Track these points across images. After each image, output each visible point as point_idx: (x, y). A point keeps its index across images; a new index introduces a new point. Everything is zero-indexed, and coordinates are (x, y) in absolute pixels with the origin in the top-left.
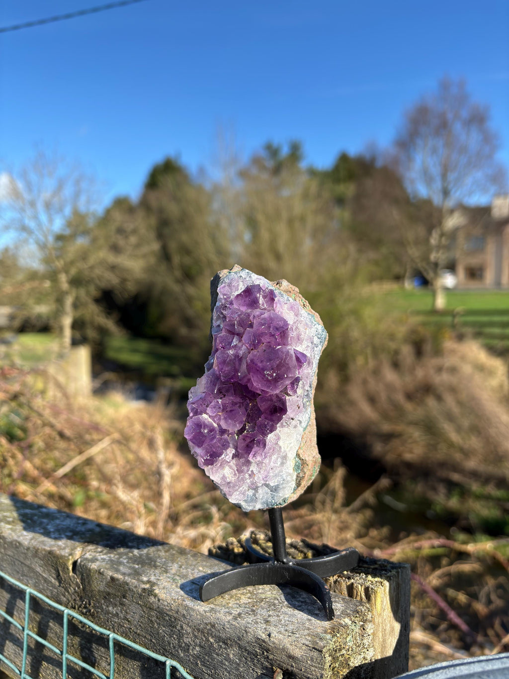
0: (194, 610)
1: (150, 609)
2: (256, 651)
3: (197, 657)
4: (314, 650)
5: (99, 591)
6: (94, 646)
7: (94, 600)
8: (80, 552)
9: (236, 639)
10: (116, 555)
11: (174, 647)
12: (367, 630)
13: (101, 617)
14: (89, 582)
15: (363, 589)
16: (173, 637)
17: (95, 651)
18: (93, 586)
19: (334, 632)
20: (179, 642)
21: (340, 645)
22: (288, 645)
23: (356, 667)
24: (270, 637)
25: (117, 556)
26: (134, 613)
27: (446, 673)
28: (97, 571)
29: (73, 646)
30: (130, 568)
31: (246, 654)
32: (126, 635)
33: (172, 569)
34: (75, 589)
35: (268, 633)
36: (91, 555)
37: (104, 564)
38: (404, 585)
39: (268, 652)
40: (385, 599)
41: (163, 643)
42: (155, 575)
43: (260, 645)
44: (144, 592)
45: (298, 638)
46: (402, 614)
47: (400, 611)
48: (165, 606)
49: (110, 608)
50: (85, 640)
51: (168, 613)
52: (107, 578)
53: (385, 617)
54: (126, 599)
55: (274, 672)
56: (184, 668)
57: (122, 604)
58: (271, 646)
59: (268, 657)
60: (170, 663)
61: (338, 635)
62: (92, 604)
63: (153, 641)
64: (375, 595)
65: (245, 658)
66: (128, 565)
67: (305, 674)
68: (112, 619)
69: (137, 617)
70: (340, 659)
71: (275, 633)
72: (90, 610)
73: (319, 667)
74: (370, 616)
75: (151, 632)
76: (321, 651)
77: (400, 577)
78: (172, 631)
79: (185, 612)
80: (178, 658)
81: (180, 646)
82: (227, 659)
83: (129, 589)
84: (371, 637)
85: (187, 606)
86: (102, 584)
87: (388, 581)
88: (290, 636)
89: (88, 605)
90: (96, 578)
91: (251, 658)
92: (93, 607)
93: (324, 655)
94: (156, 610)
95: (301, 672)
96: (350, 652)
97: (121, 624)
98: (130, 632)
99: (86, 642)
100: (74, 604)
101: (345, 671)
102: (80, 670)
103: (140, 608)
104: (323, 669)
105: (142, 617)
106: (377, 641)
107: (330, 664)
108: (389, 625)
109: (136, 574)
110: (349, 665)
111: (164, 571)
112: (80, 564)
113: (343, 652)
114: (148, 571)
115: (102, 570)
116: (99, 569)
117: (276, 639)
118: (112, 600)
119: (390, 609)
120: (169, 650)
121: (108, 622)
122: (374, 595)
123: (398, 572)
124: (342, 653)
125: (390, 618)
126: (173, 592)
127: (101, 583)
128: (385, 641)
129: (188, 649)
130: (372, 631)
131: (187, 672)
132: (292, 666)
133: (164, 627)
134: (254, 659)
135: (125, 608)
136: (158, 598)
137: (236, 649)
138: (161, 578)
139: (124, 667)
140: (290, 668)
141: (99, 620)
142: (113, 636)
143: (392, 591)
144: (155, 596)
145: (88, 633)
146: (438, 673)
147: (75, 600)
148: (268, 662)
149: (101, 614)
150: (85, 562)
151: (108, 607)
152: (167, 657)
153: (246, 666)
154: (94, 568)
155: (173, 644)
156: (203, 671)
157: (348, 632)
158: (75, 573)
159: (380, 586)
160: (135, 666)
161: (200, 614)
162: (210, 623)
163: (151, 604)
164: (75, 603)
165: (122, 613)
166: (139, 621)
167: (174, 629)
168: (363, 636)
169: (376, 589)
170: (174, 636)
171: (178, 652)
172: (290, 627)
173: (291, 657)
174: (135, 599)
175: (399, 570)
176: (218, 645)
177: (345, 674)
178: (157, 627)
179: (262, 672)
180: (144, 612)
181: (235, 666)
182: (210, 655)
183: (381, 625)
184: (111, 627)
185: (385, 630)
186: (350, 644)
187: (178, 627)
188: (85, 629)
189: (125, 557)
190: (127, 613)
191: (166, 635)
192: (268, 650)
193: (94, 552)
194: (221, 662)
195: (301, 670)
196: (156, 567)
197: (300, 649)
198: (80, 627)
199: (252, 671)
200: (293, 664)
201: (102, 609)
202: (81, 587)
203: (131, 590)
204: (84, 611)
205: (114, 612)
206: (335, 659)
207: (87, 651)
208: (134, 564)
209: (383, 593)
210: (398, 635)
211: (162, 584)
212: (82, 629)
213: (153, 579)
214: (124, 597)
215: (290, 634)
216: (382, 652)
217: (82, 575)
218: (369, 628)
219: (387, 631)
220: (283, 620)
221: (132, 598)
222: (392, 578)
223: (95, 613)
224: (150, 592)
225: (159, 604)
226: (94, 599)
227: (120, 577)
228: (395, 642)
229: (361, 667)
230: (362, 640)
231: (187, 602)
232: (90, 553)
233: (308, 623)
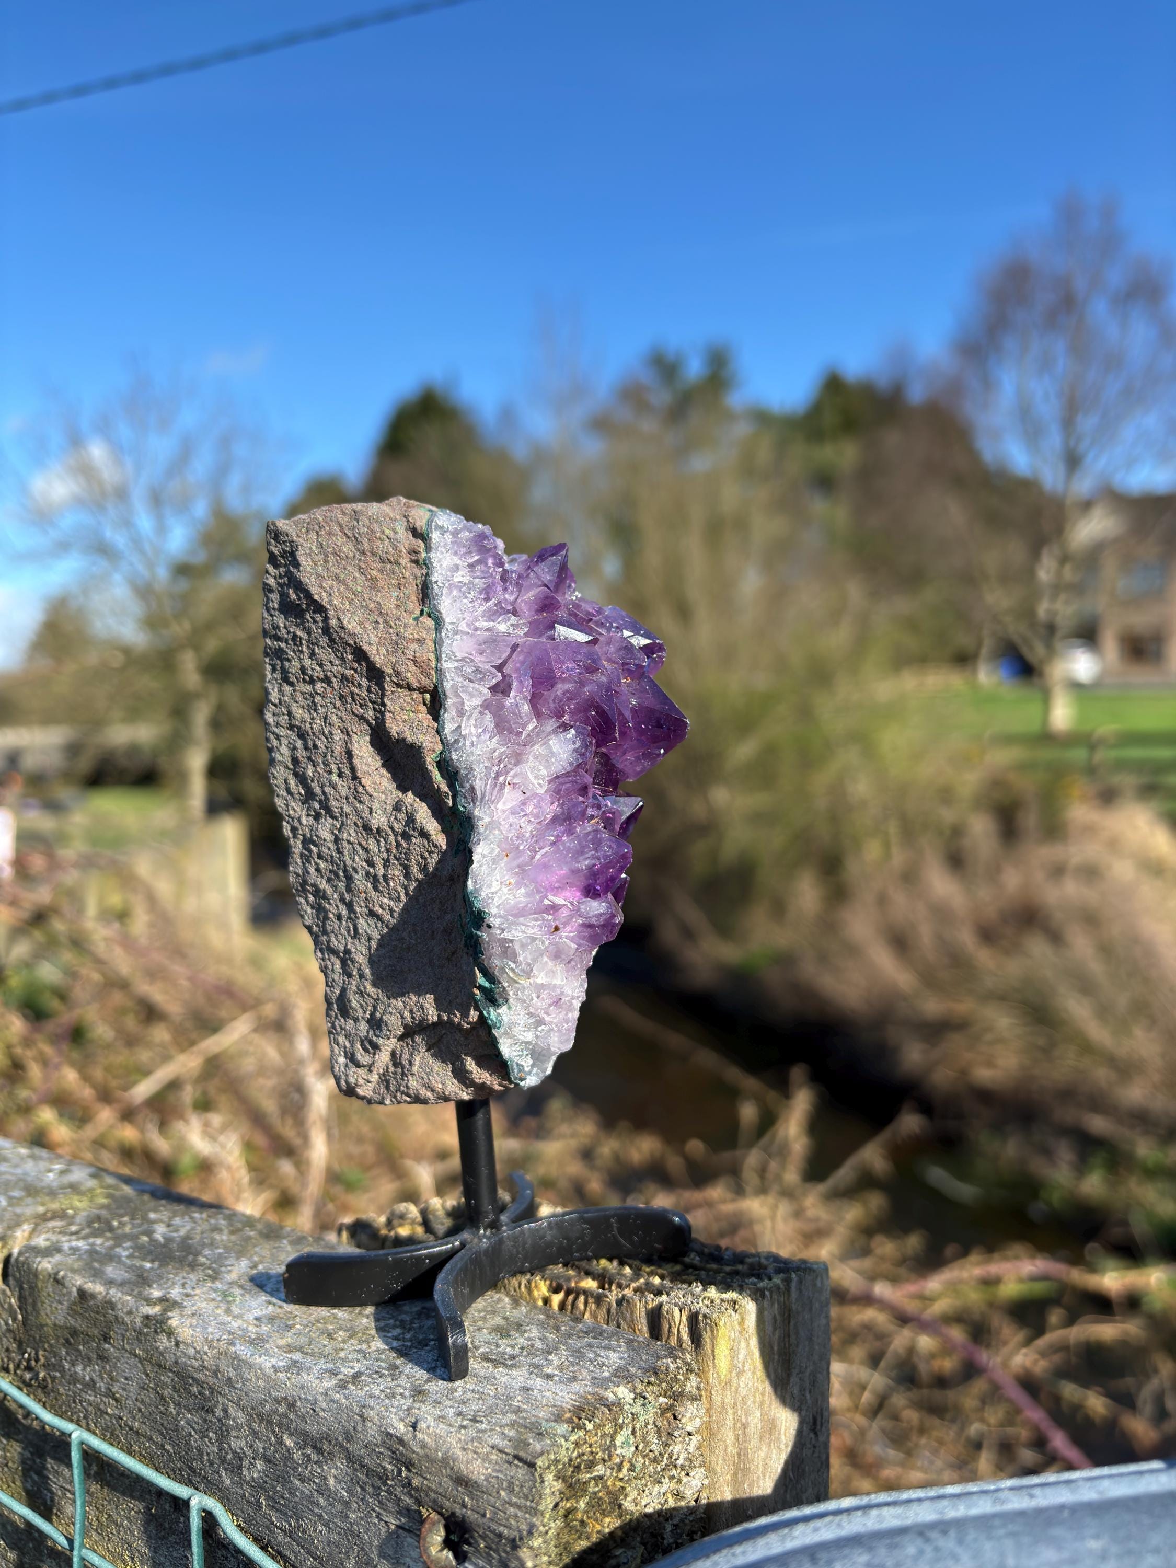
0: (251, 1366)
1: (160, 1366)
2: (383, 1468)
3: (259, 1487)
4: (516, 1462)
5: (55, 1325)
6: (50, 1463)
7: (45, 1350)
8: (26, 1234)
9: (340, 1439)
10: (108, 1239)
11: (212, 1464)
12: (683, 1420)
13: (61, 1390)
14: (34, 1305)
15: (684, 1318)
16: (207, 1436)
17: (51, 1477)
18: (42, 1313)
19: (580, 1419)
20: (220, 1450)
21: (592, 1453)
22: (458, 1452)
23: (647, 1516)
24: (415, 1431)
25: (110, 1243)
26: (126, 1379)
27: (839, 1525)
28: (50, 1276)
29: (7, 1465)
30: (131, 1268)
31: (364, 1477)
32: (112, 1434)
33: (230, 1271)
34: (7, 1324)
35: (413, 1420)
36: (47, 1240)
37: (70, 1260)
38: (807, 1316)
39: (409, 1470)
40: (743, 1344)
41: (186, 1453)
42: (183, 1285)
43: (394, 1453)
44: (147, 1326)
45: (484, 1431)
46: (802, 1390)
47: (794, 1379)
48: (189, 1358)
49: (79, 1369)
50: (31, 1449)
51: (196, 1375)
52: (70, 1293)
53: (743, 1392)
54: (110, 1343)
55: (422, 1521)
56: (232, 1514)
57: (103, 1358)
58: (417, 1454)
59: (409, 1484)
60: (200, 1502)
61: (589, 1426)
62: (42, 1360)
63: (168, 1447)
64: (712, 1331)
65: (361, 1487)
66: (128, 1261)
67: (494, 1526)
68: (84, 1395)
69: (133, 1388)
70: (592, 1488)
71: (430, 1419)
72: (37, 1374)
73: (526, 1507)
74: (694, 1385)
75: (162, 1425)
76: (532, 1465)
77: (794, 1294)
78: (205, 1421)
79: (232, 1373)
80: (220, 1490)
81: (223, 1460)
82: (323, 1490)
83: (116, 1318)
84: (695, 1440)
85: (236, 1357)
86: (61, 1309)
87: (756, 1300)
88: (464, 1427)
89: (33, 1363)
90: (49, 1295)
91: (373, 1486)
92: (44, 1365)
93: (541, 1476)
94: (171, 1371)
95: (485, 1520)
96: (625, 1471)
97: (102, 1407)
98: (120, 1426)
99: (32, 1454)
100: (6, 1360)
101: (610, 1524)
102: (22, 1526)
103: (139, 1365)
104: (534, 1512)
105: (144, 1389)
106: (720, 1451)
107: (557, 1499)
108: (758, 1414)
109: (142, 1280)
110: (620, 1506)
111: (210, 1276)
112: (17, 1259)
113: (600, 1470)
114: (172, 1276)
115: (62, 1273)
116: (55, 1271)
117: (429, 1435)
118: (81, 1347)
119: (760, 1372)
120: (201, 1469)
121: (74, 1402)
122: (709, 1333)
123: (788, 1281)
124: (596, 1474)
125: (763, 1394)
126: (213, 1324)
127: (60, 1307)
128: (746, 1455)
129: (240, 1467)
130: (697, 1422)
131: (239, 1526)
132: (464, 1506)
133: (189, 1411)
134: (379, 1488)
135: (108, 1367)
136: (176, 1339)
137: (341, 1464)
138: (197, 1291)
139: (110, 1516)
140: (459, 1511)
141: (56, 1399)
142: (79, 1436)
143: (769, 1328)
144: (170, 1333)
145: (36, 1431)
146: (818, 1523)
147: (8, 1350)
148: (411, 1496)
149: (61, 1384)
150: (27, 1255)
151: (73, 1365)
152: (197, 1489)
153: (363, 1507)
154: (46, 1269)
155: (208, 1454)
156: (273, 1523)
157: (621, 1421)
158: (8, 1285)
159: (730, 1311)
160: (133, 1513)
161: (264, 1375)
162: (285, 1398)
163: (161, 1354)
164: (9, 1359)
165: (102, 1378)
166: (137, 1400)
167: (210, 1417)
168: (670, 1435)
169: (715, 1316)
170: (211, 1434)
171: (220, 1476)
172: (474, 1407)
173: (461, 1481)
174: (128, 1343)
175: (794, 1275)
176: (303, 1454)
177: (607, 1530)
178: (174, 1412)
179: (398, 1523)
180: (147, 1375)
181: (339, 1507)
182: (283, 1479)
183: (730, 1412)
184: (82, 1415)
185: (745, 1426)
186: (629, 1452)
187: (219, 1412)
188: (29, 1421)
189: (128, 1244)
190: (112, 1379)
191: (193, 1433)
192: (409, 1465)
193: (60, 1233)
194: (310, 1498)
195: (484, 1515)
196: (193, 1266)
197: (484, 1460)
198: (20, 1417)
199: (376, 1521)
200: (466, 1499)
201: (62, 1370)
202: (20, 1317)
203: (120, 1320)
204: (28, 1376)
205: (87, 1378)
206: (573, 1488)
207: (36, 1477)
208: (143, 1259)
209: (737, 1328)
210: (791, 1444)
211: (193, 1305)
212: (24, 1421)
213: (175, 1293)
214: (106, 1338)
215: (465, 1423)
216: (736, 1482)
217: (21, 1288)
218: (688, 1415)
219: (751, 1430)
220: (460, 1389)
221: (123, 1341)
222: (767, 1293)
223: (49, 1381)
224: (158, 1325)
225: (179, 1354)
226: (46, 1346)
227: (97, 1288)
228: (782, 1461)
229: (663, 1516)
230: (667, 1445)
231: (238, 1347)
232: (49, 1235)
233: (519, 1398)
